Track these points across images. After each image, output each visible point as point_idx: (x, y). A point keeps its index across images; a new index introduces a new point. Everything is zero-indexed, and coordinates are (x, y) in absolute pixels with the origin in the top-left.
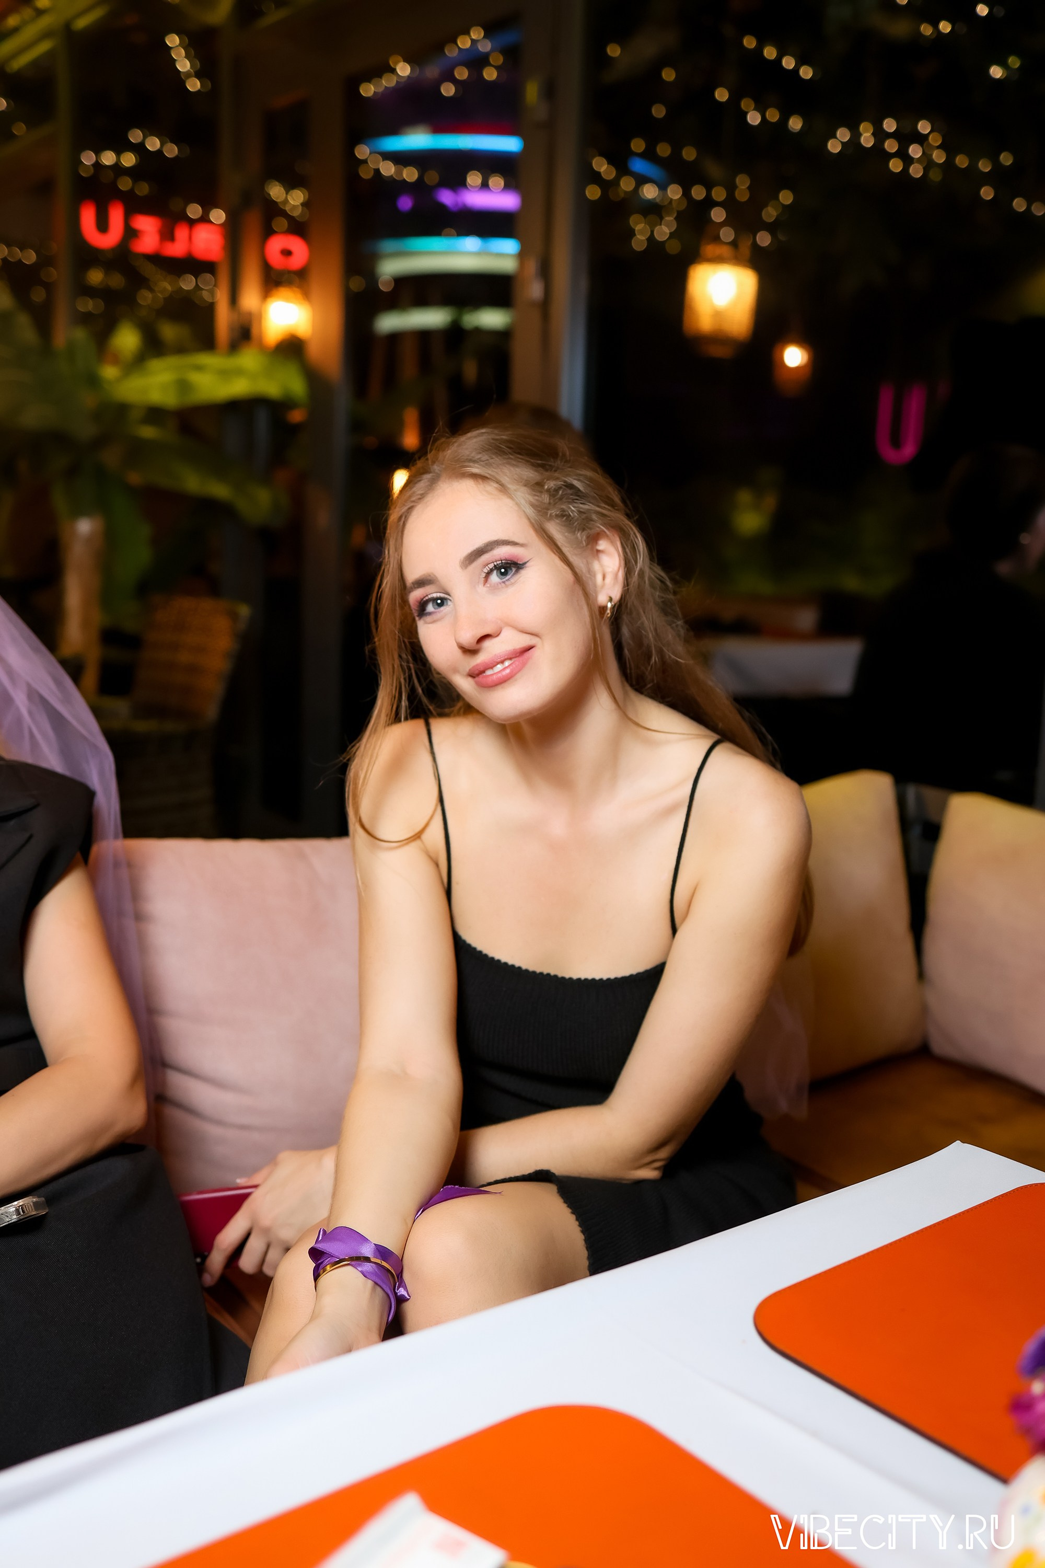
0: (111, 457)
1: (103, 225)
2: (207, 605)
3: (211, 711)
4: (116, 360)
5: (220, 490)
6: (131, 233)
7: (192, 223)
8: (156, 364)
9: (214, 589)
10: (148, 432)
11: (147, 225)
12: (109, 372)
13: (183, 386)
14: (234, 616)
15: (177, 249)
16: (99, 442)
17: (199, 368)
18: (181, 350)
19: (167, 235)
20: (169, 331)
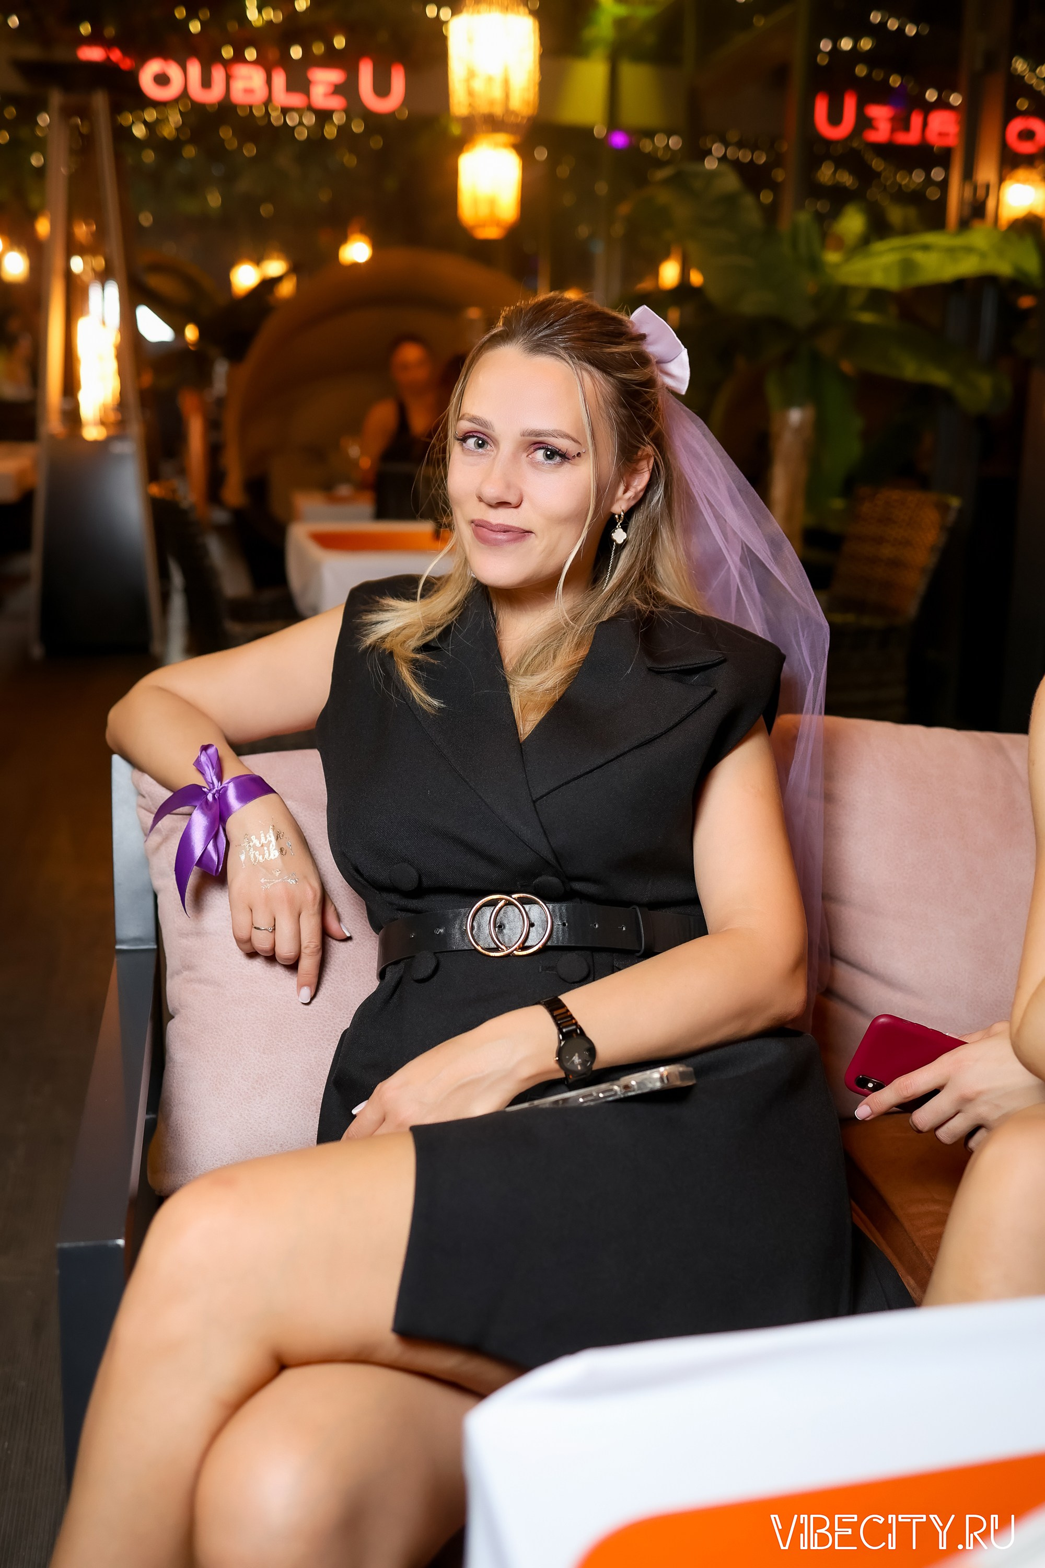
0: (827, 344)
1: (835, 117)
2: (914, 497)
3: (912, 608)
4: (839, 244)
5: (938, 377)
6: (864, 122)
7: (928, 108)
8: (879, 246)
9: (923, 483)
10: (867, 318)
11: (880, 113)
12: (832, 257)
13: (908, 266)
14: (944, 508)
15: (911, 137)
16: (817, 328)
17: (926, 248)
18: (906, 231)
19: (901, 123)
20: (896, 214)
